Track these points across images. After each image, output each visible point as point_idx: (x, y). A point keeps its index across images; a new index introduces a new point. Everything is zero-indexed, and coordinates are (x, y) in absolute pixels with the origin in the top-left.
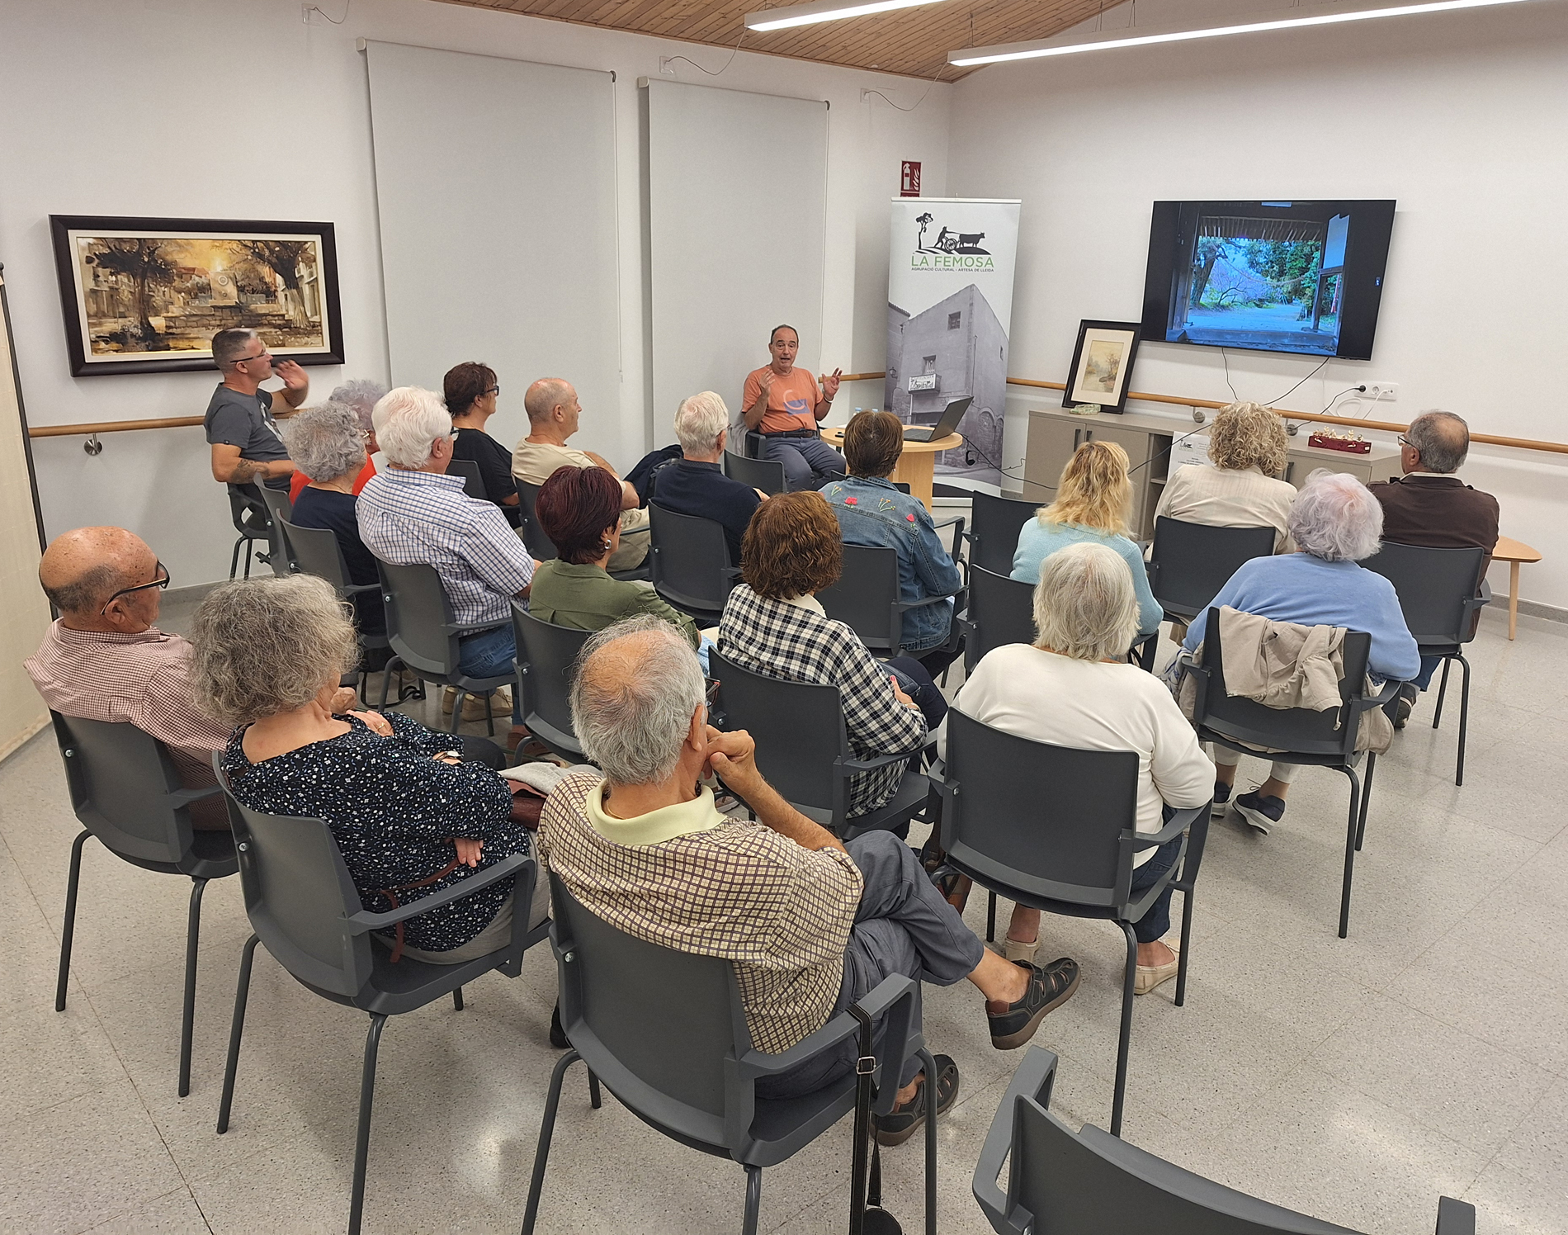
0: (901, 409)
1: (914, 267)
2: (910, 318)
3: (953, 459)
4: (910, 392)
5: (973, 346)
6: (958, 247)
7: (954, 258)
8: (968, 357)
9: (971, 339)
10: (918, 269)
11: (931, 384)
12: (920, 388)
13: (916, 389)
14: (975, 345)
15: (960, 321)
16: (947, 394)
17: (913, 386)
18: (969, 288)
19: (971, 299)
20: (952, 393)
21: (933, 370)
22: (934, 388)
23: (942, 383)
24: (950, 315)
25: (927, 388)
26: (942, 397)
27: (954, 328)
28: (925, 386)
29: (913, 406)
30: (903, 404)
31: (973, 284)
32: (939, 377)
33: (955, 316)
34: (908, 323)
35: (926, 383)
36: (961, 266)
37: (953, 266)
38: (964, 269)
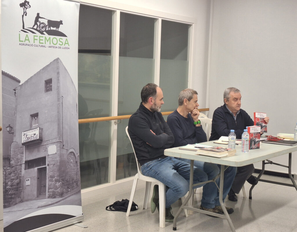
0: (18, 159)
1: (21, 43)
2: (20, 84)
3: (53, 192)
4: (23, 144)
6: (47, 29)
7: (45, 37)
8: (58, 112)
9: (59, 98)
10: (23, 44)
11: (36, 135)
12: (30, 140)
13: (27, 141)
14: (62, 103)
15: (52, 86)
16: (47, 142)
17: (24, 138)
18: (56, 60)
19: (58, 68)
20: (50, 141)
21: (37, 124)
22: (38, 138)
23: (43, 134)
24: (45, 81)
25: (34, 139)
26: (44, 145)
27: (48, 91)
28: (32, 138)
29: (25, 156)
30: (19, 154)
31: (58, 59)
32: (41, 130)
33: (48, 82)
34: (19, 88)
35: (33, 135)
36: (50, 44)
37: (45, 43)
38: (52, 47)
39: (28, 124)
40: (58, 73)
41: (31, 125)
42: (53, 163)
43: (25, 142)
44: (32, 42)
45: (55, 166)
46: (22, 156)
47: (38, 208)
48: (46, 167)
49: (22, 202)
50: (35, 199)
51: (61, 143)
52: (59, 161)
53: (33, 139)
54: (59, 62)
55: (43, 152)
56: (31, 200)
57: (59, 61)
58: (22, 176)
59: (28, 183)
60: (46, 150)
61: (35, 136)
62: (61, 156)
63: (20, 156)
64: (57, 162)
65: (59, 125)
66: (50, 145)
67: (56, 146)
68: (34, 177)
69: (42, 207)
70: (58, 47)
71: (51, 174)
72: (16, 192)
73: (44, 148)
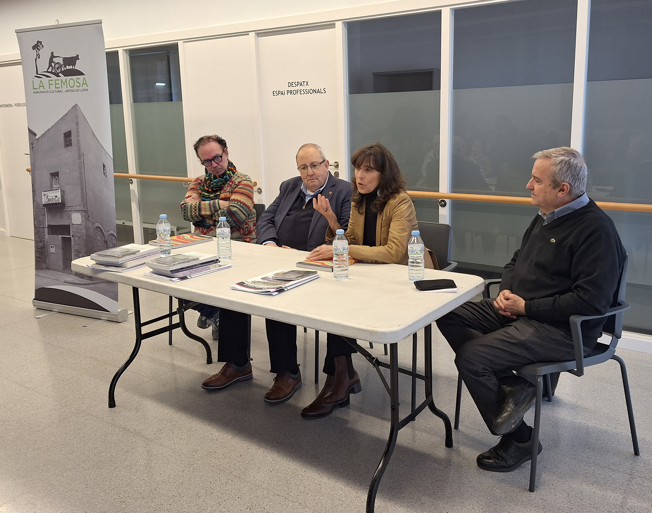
1: (35, 91)
2: (37, 137)
4: (44, 205)
5: (82, 162)
6: (63, 70)
7: (61, 80)
8: (80, 173)
9: (80, 156)
10: (38, 92)
11: (58, 198)
12: (51, 202)
13: (48, 203)
14: (84, 162)
15: (71, 139)
16: (70, 208)
17: (45, 199)
18: (74, 107)
19: (77, 118)
20: (74, 207)
21: (58, 185)
22: (60, 202)
23: (66, 198)
24: (64, 134)
25: (56, 202)
26: (67, 211)
27: (68, 146)
28: (54, 200)
29: (47, 219)
30: (40, 216)
31: (76, 105)
32: (63, 192)
33: (68, 135)
34: (36, 142)
35: (54, 197)
36: (67, 87)
37: (62, 88)
38: (69, 91)
39: (49, 184)
40: (77, 124)
41: (52, 186)
42: (78, 235)
43: (46, 203)
44: (47, 88)
45: (80, 239)
46: (43, 218)
47: (65, 282)
48: (71, 238)
49: (48, 269)
50: (61, 271)
51: (86, 212)
52: (85, 234)
53: (54, 202)
54: (77, 110)
55: (66, 219)
56: (57, 270)
57: (77, 108)
58: (46, 240)
59: (53, 250)
60: (70, 218)
61: (56, 199)
62: (87, 229)
63: (42, 218)
64: (83, 235)
65: (82, 189)
66: (73, 213)
67: (81, 215)
68: (58, 246)
69: (68, 283)
70: (75, 91)
71: (77, 247)
72: (41, 256)
73: (68, 215)
